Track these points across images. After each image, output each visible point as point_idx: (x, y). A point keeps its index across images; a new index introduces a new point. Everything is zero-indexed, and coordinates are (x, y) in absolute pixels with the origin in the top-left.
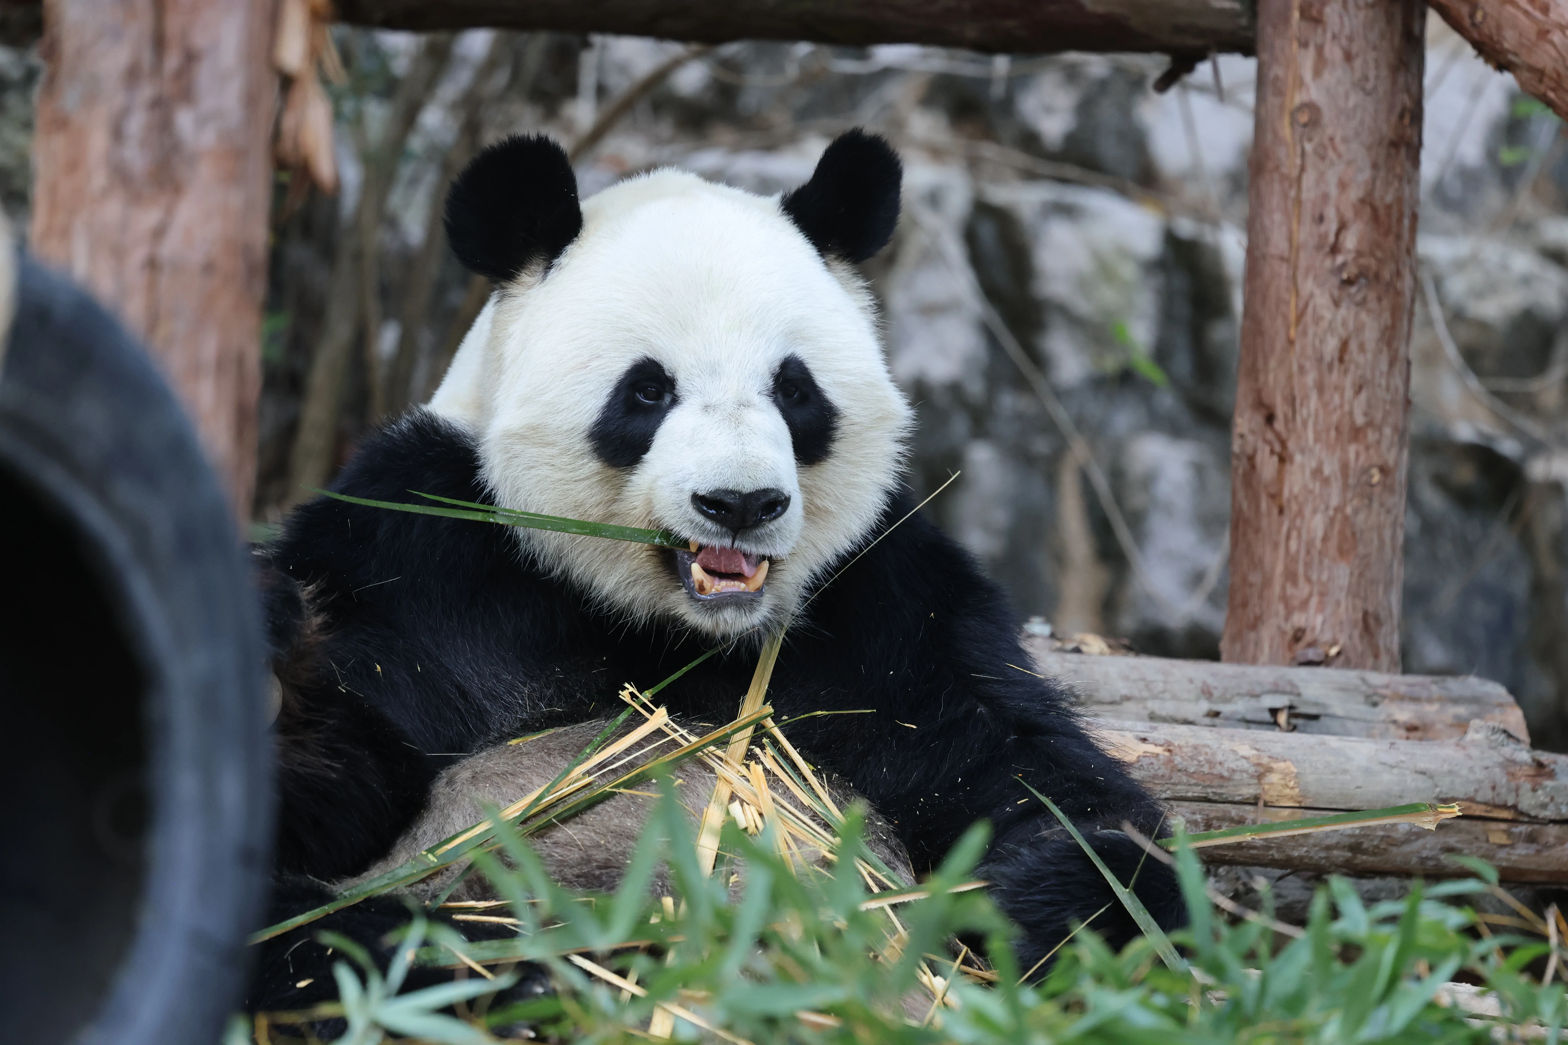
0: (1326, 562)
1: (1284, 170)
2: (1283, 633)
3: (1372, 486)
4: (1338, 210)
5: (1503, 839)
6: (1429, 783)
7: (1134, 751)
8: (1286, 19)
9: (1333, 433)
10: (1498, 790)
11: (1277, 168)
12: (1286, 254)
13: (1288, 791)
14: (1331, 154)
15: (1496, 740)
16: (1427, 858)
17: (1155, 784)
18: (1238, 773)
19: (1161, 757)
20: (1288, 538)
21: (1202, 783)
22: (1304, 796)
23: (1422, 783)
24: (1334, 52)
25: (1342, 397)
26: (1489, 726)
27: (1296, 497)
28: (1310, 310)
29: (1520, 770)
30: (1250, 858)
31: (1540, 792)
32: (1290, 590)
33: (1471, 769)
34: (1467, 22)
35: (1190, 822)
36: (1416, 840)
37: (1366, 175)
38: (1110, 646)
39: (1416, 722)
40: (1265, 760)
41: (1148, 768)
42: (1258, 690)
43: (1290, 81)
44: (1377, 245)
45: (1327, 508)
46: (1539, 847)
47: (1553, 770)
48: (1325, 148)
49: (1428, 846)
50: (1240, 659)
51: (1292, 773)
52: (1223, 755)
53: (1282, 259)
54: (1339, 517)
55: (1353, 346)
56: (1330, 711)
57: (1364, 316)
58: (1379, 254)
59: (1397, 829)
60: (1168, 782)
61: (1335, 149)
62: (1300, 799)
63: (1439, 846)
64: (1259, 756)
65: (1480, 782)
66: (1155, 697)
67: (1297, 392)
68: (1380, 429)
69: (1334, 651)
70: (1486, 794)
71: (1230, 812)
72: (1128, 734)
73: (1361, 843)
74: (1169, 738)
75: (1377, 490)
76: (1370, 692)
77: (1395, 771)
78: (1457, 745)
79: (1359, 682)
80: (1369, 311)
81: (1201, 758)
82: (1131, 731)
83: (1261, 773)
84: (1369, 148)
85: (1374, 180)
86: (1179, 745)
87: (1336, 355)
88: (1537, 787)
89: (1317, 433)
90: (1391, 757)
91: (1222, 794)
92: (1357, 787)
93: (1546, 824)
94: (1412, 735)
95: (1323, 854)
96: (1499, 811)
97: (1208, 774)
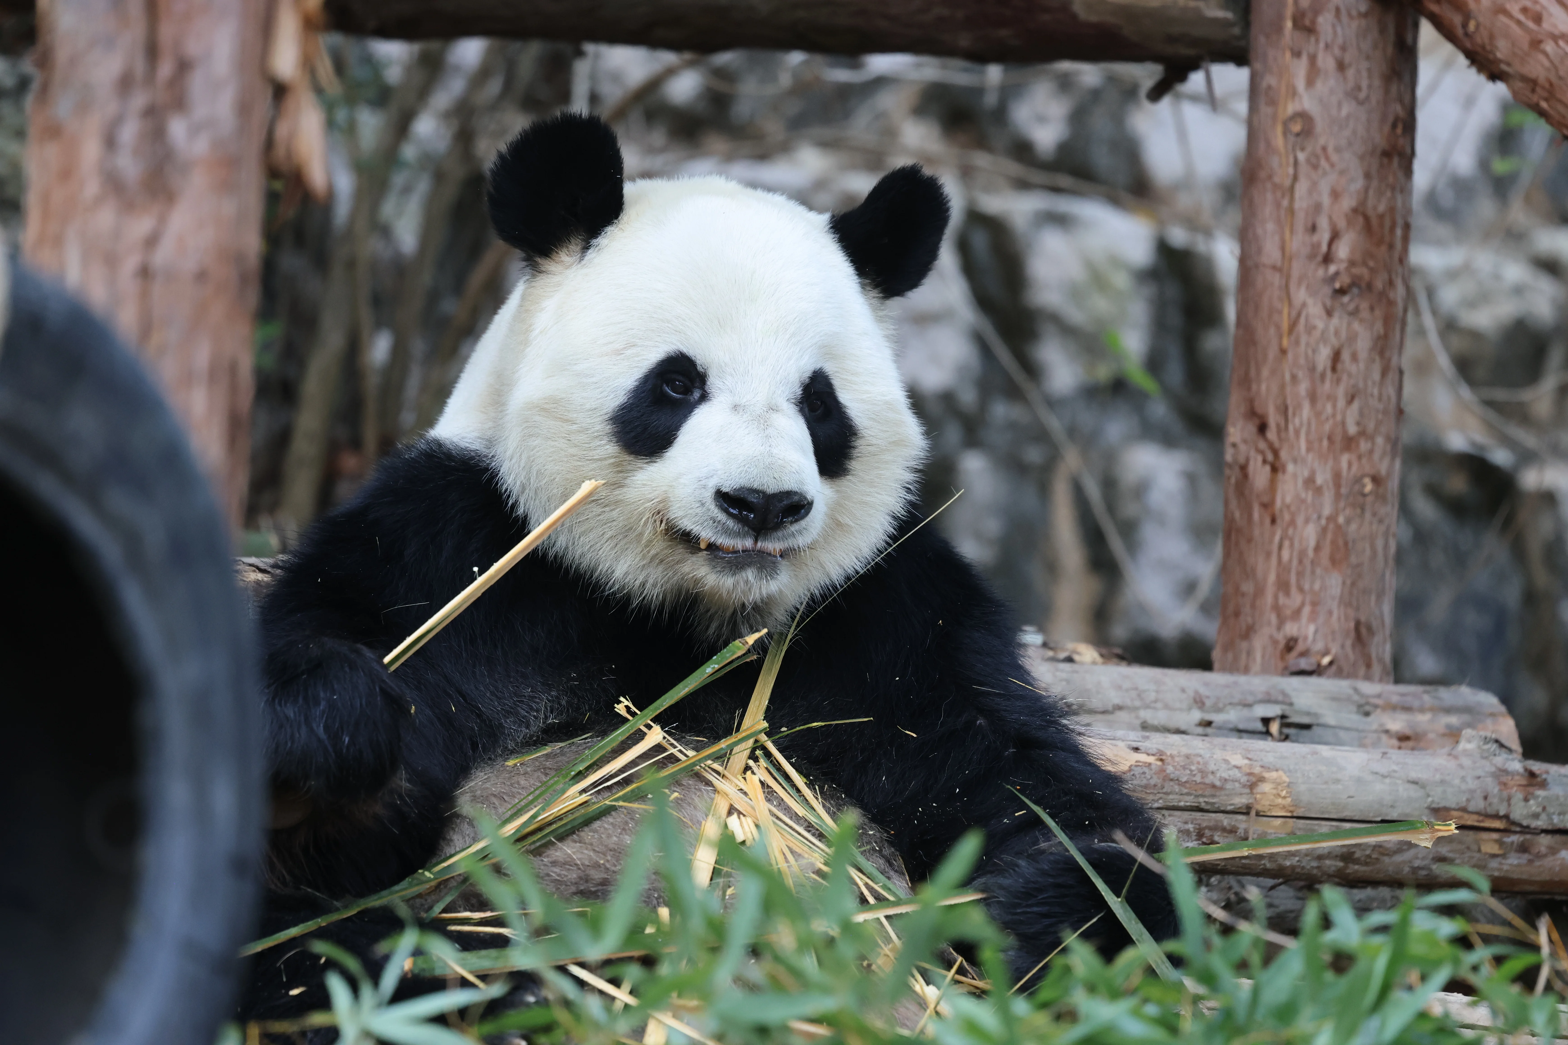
0: (1318, 571)
1: (1277, 179)
2: (1275, 642)
3: (1364, 495)
4: (1330, 218)
5: (1494, 849)
6: (1421, 793)
7: (1127, 760)
8: (1280, 29)
9: (1325, 443)
10: (1490, 799)
11: (1270, 177)
12: (1279, 264)
13: (1280, 801)
14: (1323, 163)
15: (1489, 749)
16: (1419, 868)
17: (1146, 793)
18: (1231, 783)
19: (1153, 767)
20: (1280, 547)
21: (1194, 792)
22: (1296, 806)
23: (1414, 792)
24: (1326, 62)
25: (1334, 406)
26: (1481, 737)
27: (1288, 507)
28: (1302, 320)
29: (1512, 779)
30: (1242, 867)
31: (1532, 802)
32: (1282, 600)
33: (1463, 779)
34: (1460, 32)
35: (1182, 831)
36: (1408, 849)
37: (1359, 184)
38: (1102, 656)
39: (1408, 732)
40: (1257, 770)
41: (1140, 777)
42: (1250, 699)
43: (1283, 89)
44: (1368, 255)
45: (1319, 517)
46: (1531, 857)
47: (1545, 780)
48: (1317, 157)
49: (1420, 856)
50: (1232, 668)
51: (1284, 782)
52: (1215, 764)
53: (1274, 268)
54: (1331, 526)
55: (1346, 356)
56: (1322, 721)
57: (1356, 326)
58: (1371, 264)
60: (1161, 791)
61: (1327, 158)
62: (1291, 809)
63: (1431, 856)
64: (1251, 765)
65: (1472, 791)
66: (1147, 707)
67: (1289, 402)
68: (1371, 438)
69: (1326, 661)
70: (1478, 804)
71: (1221, 821)
72: (1121, 744)
73: (1354, 853)
74: (1161, 748)
75: (1370, 499)
76: (1363, 701)
77: (1387, 781)
78: (1450, 755)
79: (1351, 692)
80: (1361, 321)
81: (1193, 768)
82: (1123, 741)
83: (1254, 783)
84: (1362, 158)
85: (1366, 190)
86: (1171, 754)
87: (1329, 364)
88: (1529, 797)
89: (1309, 442)
90: (1383, 767)
91: (1214, 803)
92: (1350, 797)
93: (1538, 834)
94: (1404, 744)
95: (1315, 864)
96: (1491, 820)
97: (1200, 783)
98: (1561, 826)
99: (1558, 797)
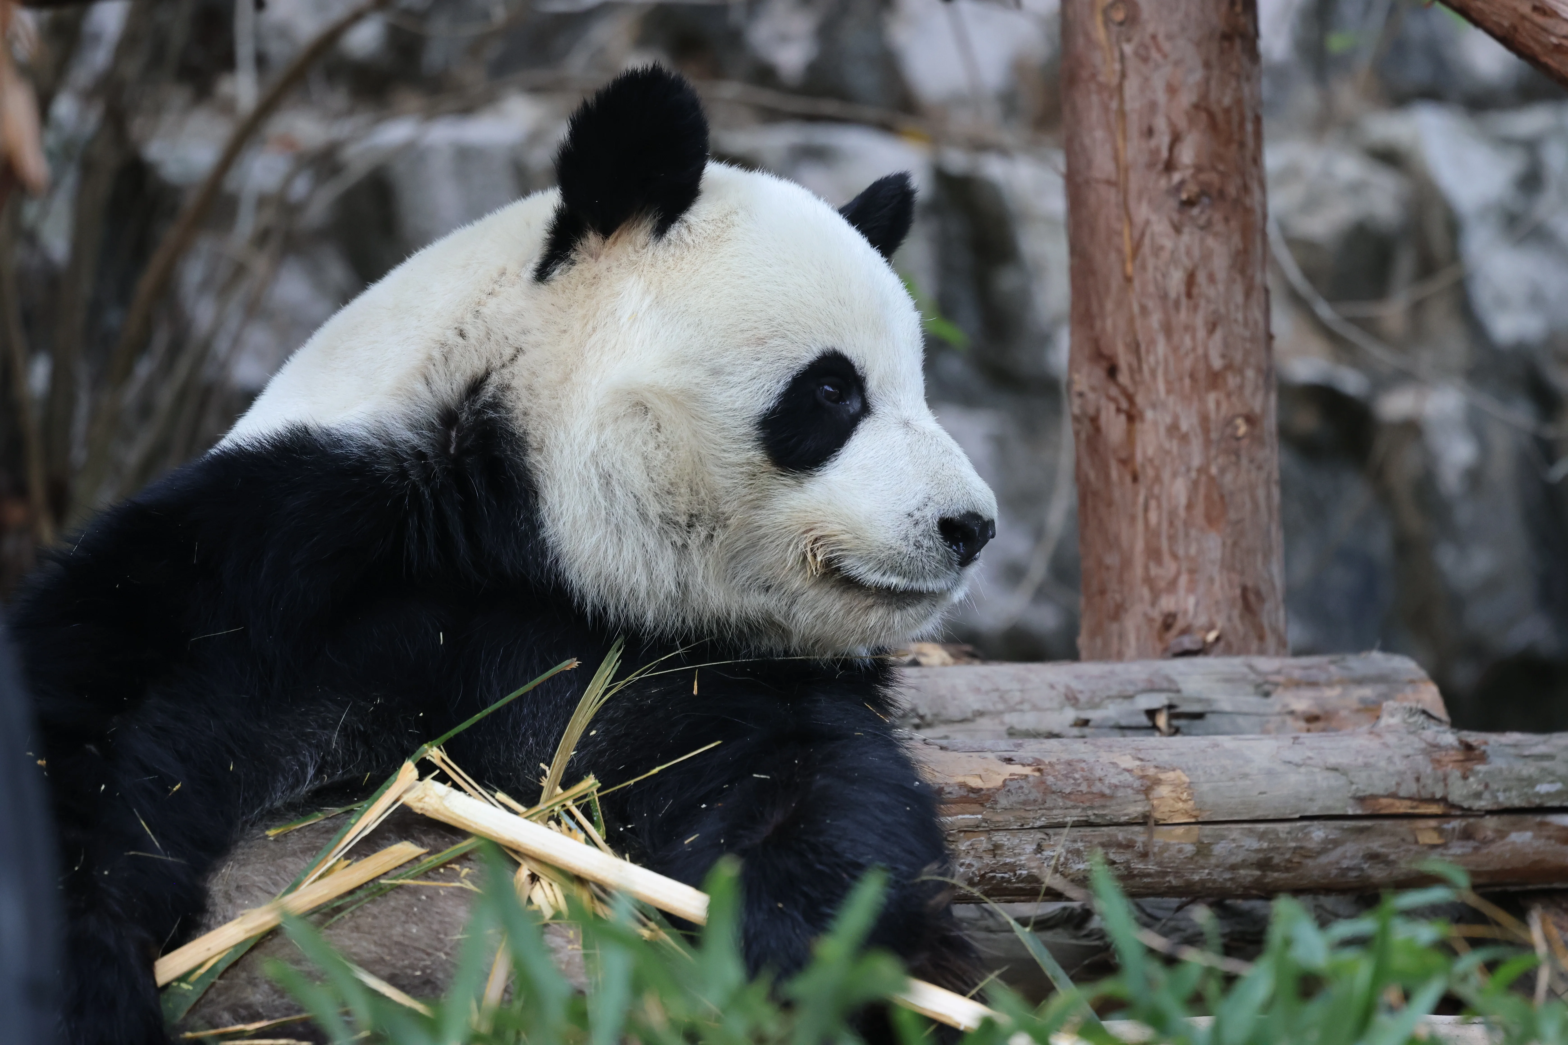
0: (1193, 532)
1: (1101, 78)
2: (1150, 620)
3: (1238, 439)
4: (1169, 118)
5: (1432, 838)
6: (1342, 781)
7: (999, 774)
9: (1187, 381)
10: (1422, 780)
11: (1093, 76)
12: (1113, 177)
13: (1181, 805)
14: (1155, 55)
15: (1416, 722)
16: (1349, 869)
17: (1026, 810)
18: (1122, 789)
19: (1031, 779)
20: (1146, 509)
21: (1081, 804)
22: (1200, 809)
23: (1335, 781)
25: (1194, 338)
26: (1405, 708)
27: (1151, 461)
28: (1147, 241)
29: (1446, 755)
30: (1143, 888)
31: (1471, 779)
32: (1154, 571)
33: (1390, 760)
35: (1071, 852)
36: (1335, 847)
37: (1198, 75)
38: (952, 655)
39: (1316, 711)
40: (1151, 772)
41: (1016, 792)
42: (1131, 689)
44: (1216, 157)
45: (1188, 470)
46: (1476, 844)
47: (1484, 752)
48: (1146, 48)
49: (1348, 854)
50: (1103, 655)
51: (1184, 783)
52: (1102, 769)
53: (1109, 183)
54: (1204, 478)
55: (1201, 278)
56: (1216, 707)
57: (1211, 242)
58: (1221, 167)
59: (1311, 838)
60: (1042, 807)
61: (1159, 49)
62: (1194, 813)
63: (1361, 854)
64: (1144, 766)
65: (1401, 773)
66: (1012, 710)
67: (1140, 337)
68: (1241, 372)
69: (1211, 636)
70: (1410, 788)
71: (1116, 836)
72: (989, 755)
73: (1271, 858)
74: (1037, 755)
75: (1245, 442)
76: (1260, 680)
77: (1303, 770)
78: (1371, 733)
79: (1246, 670)
80: (1216, 235)
81: (1077, 776)
82: (993, 752)
83: (1148, 787)
84: (1198, 44)
85: (1207, 81)
86: (1049, 762)
87: (1182, 289)
88: (1468, 773)
89: (1168, 382)
90: (1296, 755)
91: (1105, 815)
92: (1261, 793)
93: (1482, 816)
94: (1313, 726)
95: (1227, 875)
96: (1426, 806)
97: (1086, 793)
98: (1507, 804)
99: (1501, 771)
